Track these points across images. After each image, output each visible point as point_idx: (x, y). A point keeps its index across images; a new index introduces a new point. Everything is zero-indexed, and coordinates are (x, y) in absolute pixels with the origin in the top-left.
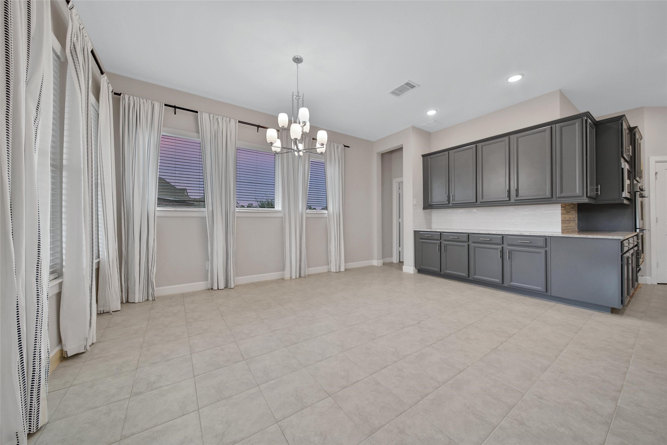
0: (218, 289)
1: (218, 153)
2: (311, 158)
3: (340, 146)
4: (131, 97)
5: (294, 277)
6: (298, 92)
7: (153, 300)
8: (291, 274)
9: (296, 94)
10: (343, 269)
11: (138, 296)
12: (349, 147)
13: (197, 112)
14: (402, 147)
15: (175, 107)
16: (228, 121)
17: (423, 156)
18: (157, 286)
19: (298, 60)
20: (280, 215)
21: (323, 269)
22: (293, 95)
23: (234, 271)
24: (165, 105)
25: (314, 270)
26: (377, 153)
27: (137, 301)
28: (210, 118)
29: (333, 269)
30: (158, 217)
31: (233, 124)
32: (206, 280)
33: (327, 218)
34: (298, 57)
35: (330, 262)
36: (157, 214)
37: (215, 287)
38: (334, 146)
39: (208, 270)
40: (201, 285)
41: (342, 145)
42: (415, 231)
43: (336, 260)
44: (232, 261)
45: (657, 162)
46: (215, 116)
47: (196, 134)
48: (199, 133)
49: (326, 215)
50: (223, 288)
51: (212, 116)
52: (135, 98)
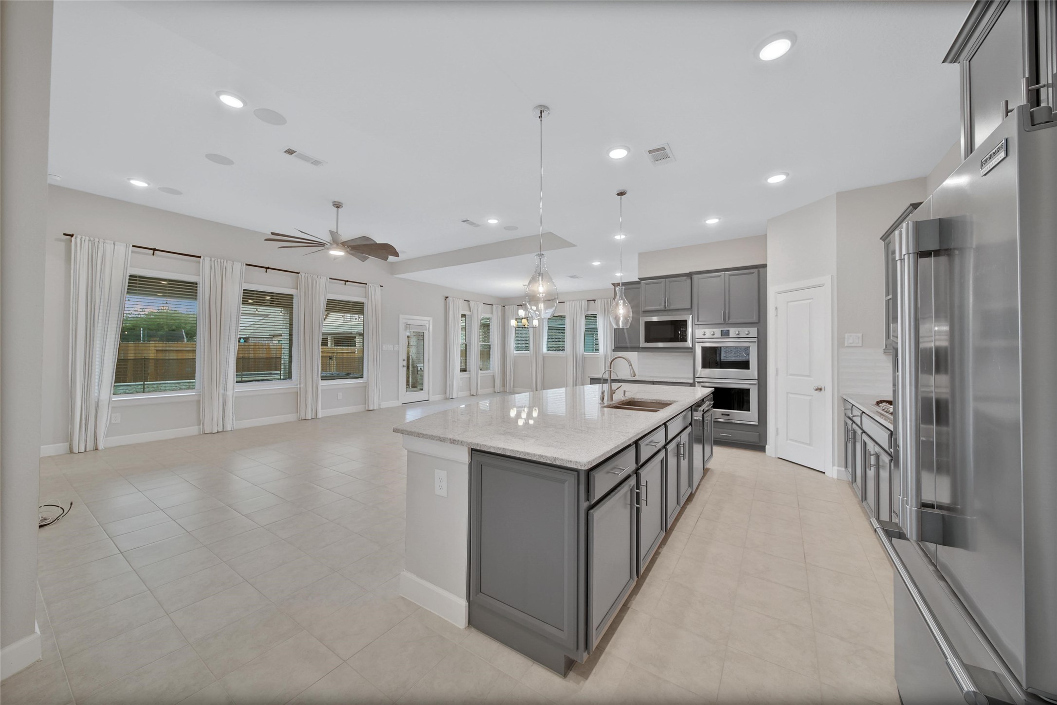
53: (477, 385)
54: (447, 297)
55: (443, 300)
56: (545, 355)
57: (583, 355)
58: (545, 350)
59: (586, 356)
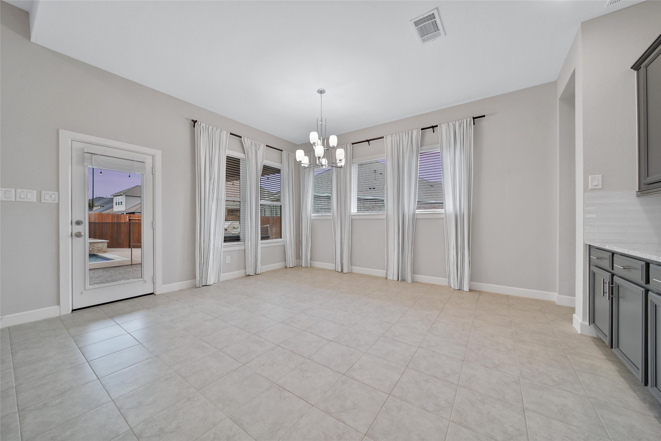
6: (322, 118)
8: (393, 275)
9: (320, 119)
12: (484, 116)
19: (321, 92)
22: (317, 121)
34: (321, 90)
41: (468, 119)
42: (589, 245)
43: (454, 274)
53: (256, 261)
54: (195, 122)
55: (187, 125)
56: (353, 217)
57: (414, 214)
58: (354, 209)
59: (419, 217)
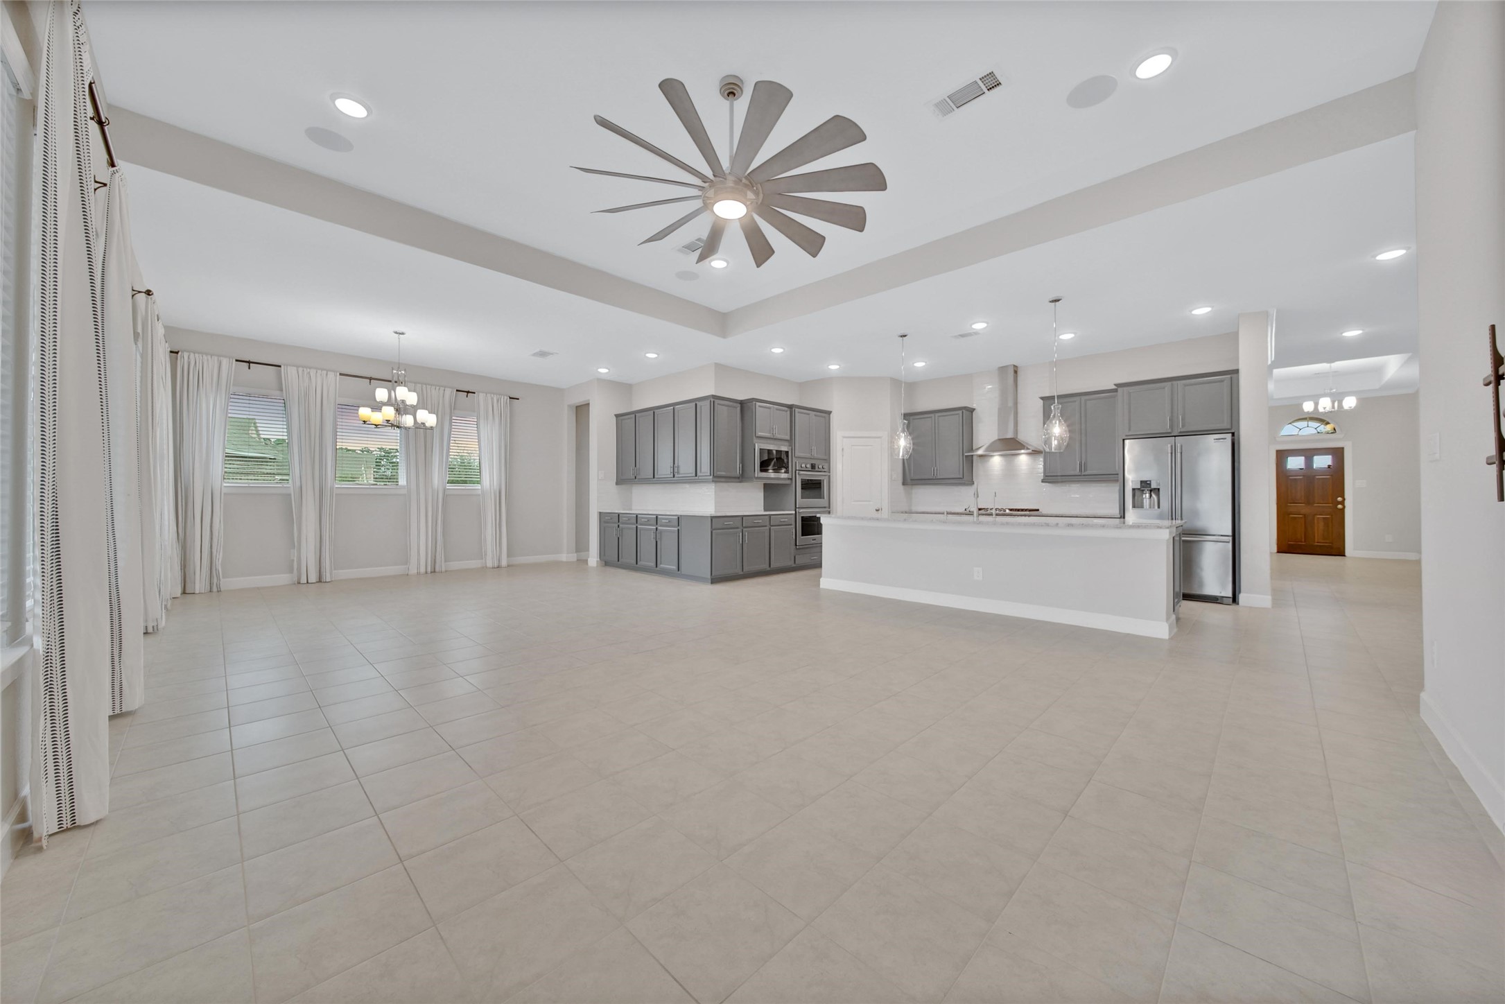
0: (307, 583)
1: (309, 416)
2: (454, 418)
3: (502, 399)
4: (192, 355)
5: (423, 570)
6: (399, 365)
7: (218, 591)
8: (418, 568)
10: (504, 563)
11: (199, 584)
12: (518, 399)
13: (280, 366)
14: (588, 404)
15: (249, 362)
16: (325, 375)
17: (617, 416)
18: (223, 577)
20: (404, 492)
21: (474, 564)
23: (330, 559)
24: (237, 361)
25: (455, 565)
26: (569, 406)
27: (197, 592)
28: (298, 372)
29: (489, 564)
30: (225, 494)
31: (333, 379)
32: (291, 571)
33: (479, 495)
35: (486, 555)
36: (224, 490)
37: (304, 580)
38: (492, 399)
39: (293, 560)
40: (283, 579)
41: (505, 397)
42: (600, 513)
43: (492, 552)
44: (327, 547)
45: (844, 437)
46: (305, 369)
47: (278, 393)
48: (282, 390)
49: (480, 492)
50: (314, 581)
51: (300, 369)
52: (197, 355)
